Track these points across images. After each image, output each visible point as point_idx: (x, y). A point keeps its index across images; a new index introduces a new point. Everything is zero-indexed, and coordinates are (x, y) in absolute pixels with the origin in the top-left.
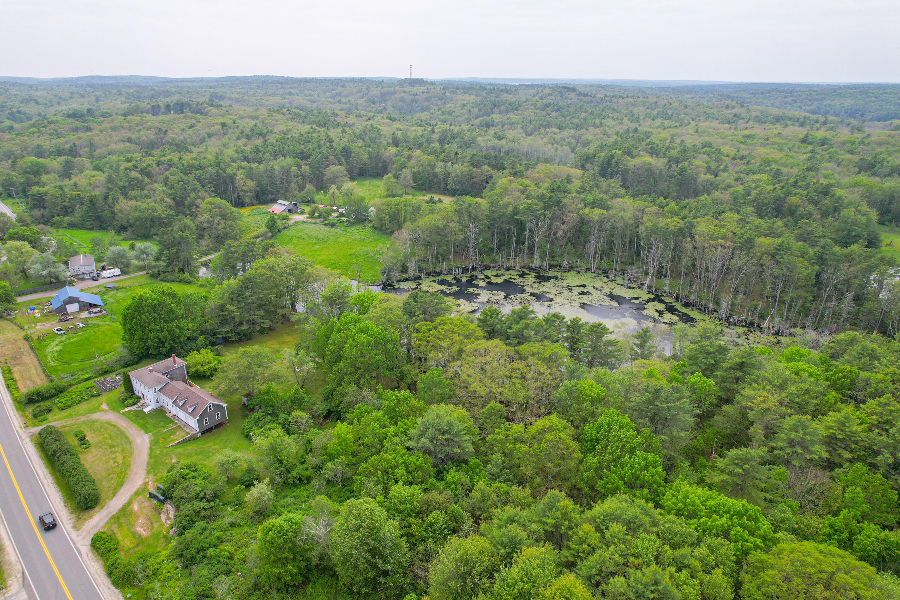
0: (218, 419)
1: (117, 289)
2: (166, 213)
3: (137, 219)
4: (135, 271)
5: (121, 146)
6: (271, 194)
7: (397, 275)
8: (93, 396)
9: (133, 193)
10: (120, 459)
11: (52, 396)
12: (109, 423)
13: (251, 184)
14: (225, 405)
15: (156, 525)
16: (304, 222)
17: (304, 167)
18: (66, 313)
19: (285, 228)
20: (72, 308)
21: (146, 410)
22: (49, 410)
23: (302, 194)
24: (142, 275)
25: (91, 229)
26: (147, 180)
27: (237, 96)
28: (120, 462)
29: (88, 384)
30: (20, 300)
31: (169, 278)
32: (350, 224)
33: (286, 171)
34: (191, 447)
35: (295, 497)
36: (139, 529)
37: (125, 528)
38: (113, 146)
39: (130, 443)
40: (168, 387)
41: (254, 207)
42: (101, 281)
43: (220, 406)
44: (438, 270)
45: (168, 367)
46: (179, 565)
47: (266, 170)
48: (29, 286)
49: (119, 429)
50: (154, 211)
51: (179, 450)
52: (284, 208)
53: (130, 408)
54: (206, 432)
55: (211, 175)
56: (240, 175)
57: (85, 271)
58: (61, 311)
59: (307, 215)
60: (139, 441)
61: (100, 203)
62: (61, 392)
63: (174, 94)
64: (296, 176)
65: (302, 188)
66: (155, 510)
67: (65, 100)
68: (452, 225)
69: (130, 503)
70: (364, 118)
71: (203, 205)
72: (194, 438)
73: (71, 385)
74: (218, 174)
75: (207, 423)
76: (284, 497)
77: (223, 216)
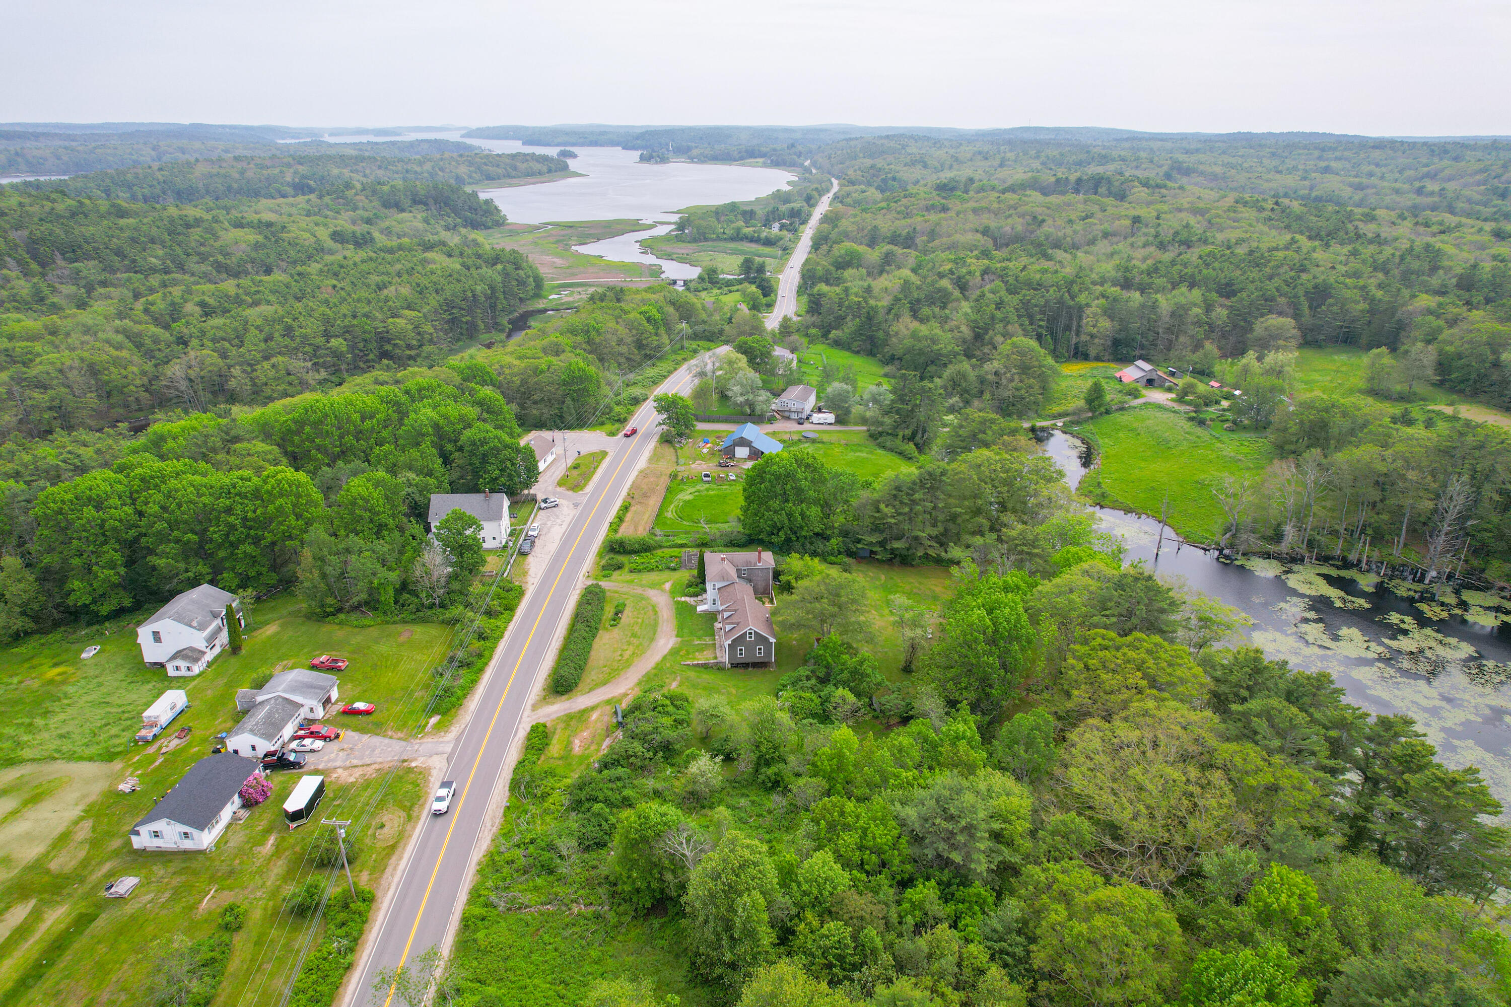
0: (759, 654)
1: (814, 441)
2: (949, 348)
3: (909, 351)
4: (856, 424)
5: (970, 237)
6: (1142, 347)
7: (1253, 541)
8: (669, 568)
9: (926, 311)
10: (627, 655)
11: (636, 552)
12: (654, 607)
13: (1105, 324)
14: (772, 640)
15: (593, 747)
16: (1159, 407)
17: (1219, 310)
18: (732, 457)
19: (1122, 409)
20: (742, 452)
21: (700, 608)
22: (619, 567)
23: (1195, 357)
24: (860, 432)
25: (858, 352)
26: (957, 293)
27: (1218, 170)
28: (626, 656)
29: (676, 552)
30: (701, 426)
31: (888, 444)
32: (1236, 426)
33: (1179, 313)
34: (708, 677)
35: (753, 802)
36: (577, 741)
37: (568, 732)
38: (957, 237)
39: (652, 639)
40: (729, 589)
41: (1101, 364)
42: (807, 426)
43: (766, 639)
44: (1353, 557)
45: (748, 563)
46: (567, 803)
47: (1143, 306)
48: (727, 411)
49: (656, 620)
50: (934, 341)
51: (692, 674)
52: (1141, 374)
53: (688, 599)
54: (736, 666)
55: (1047, 301)
56: (1096, 306)
57: (794, 408)
58: (729, 452)
59: (1173, 396)
60: (662, 642)
61: (881, 316)
62: (646, 550)
63: (1113, 160)
64: (1199, 323)
65: (1197, 346)
66: (607, 729)
67: (962, 162)
68: (1412, 475)
69: (593, 708)
70: (1435, 228)
71: (1005, 347)
72: (718, 667)
73: (661, 547)
74: (1061, 302)
75: (742, 655)
76: (743, 795)
77: (1025, 369)
